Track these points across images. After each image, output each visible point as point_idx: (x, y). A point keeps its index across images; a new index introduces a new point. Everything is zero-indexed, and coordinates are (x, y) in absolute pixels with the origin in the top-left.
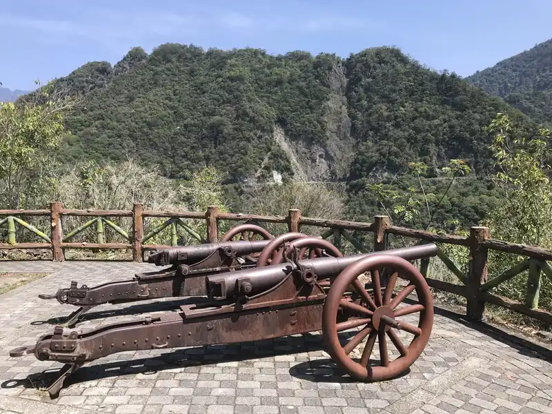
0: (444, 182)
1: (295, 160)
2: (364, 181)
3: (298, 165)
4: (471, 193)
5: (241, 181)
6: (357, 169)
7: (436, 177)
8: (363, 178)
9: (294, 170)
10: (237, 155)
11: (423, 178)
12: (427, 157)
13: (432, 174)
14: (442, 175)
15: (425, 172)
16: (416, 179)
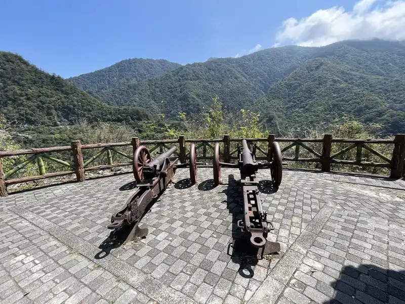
0: (63, 128)
7: (58, 126)
11: (51, 127)
12: (51, 116)
13: (56, 125)
14: (61, 125)
15: (51, 124)
16: (47, 127)
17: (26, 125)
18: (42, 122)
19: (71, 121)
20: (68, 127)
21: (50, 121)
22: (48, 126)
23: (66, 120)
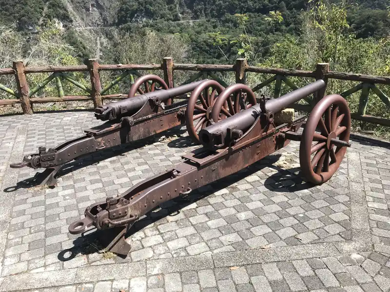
0: (185, 24)
1: (71, 9)
2: (129, 25)
3: (75, 13)
4: (203, 32)
5: (27, 29)
6: (123, 16)
7: (180, 20)
8: (128, 23)
9: (73, 18)
10: (18, 5)
11: (171, 22)
12: (172, 5)
13: (176, 19)
14: (183, 18)
15: (172, 17)
16: (166, 22)
17: (144, 19)
18: (161, 15)
19: (195, 12)
20: (191, 22)
21: (170, 12)
22: (168, 20)
23: (190, 12)
